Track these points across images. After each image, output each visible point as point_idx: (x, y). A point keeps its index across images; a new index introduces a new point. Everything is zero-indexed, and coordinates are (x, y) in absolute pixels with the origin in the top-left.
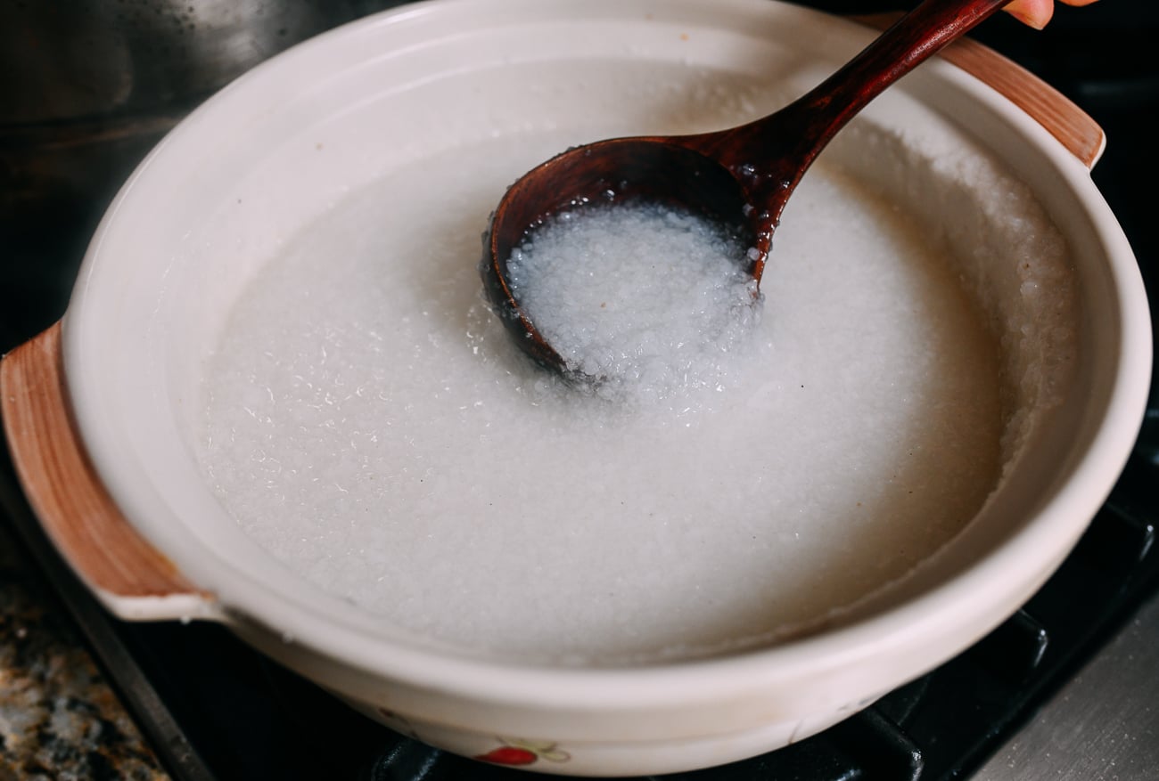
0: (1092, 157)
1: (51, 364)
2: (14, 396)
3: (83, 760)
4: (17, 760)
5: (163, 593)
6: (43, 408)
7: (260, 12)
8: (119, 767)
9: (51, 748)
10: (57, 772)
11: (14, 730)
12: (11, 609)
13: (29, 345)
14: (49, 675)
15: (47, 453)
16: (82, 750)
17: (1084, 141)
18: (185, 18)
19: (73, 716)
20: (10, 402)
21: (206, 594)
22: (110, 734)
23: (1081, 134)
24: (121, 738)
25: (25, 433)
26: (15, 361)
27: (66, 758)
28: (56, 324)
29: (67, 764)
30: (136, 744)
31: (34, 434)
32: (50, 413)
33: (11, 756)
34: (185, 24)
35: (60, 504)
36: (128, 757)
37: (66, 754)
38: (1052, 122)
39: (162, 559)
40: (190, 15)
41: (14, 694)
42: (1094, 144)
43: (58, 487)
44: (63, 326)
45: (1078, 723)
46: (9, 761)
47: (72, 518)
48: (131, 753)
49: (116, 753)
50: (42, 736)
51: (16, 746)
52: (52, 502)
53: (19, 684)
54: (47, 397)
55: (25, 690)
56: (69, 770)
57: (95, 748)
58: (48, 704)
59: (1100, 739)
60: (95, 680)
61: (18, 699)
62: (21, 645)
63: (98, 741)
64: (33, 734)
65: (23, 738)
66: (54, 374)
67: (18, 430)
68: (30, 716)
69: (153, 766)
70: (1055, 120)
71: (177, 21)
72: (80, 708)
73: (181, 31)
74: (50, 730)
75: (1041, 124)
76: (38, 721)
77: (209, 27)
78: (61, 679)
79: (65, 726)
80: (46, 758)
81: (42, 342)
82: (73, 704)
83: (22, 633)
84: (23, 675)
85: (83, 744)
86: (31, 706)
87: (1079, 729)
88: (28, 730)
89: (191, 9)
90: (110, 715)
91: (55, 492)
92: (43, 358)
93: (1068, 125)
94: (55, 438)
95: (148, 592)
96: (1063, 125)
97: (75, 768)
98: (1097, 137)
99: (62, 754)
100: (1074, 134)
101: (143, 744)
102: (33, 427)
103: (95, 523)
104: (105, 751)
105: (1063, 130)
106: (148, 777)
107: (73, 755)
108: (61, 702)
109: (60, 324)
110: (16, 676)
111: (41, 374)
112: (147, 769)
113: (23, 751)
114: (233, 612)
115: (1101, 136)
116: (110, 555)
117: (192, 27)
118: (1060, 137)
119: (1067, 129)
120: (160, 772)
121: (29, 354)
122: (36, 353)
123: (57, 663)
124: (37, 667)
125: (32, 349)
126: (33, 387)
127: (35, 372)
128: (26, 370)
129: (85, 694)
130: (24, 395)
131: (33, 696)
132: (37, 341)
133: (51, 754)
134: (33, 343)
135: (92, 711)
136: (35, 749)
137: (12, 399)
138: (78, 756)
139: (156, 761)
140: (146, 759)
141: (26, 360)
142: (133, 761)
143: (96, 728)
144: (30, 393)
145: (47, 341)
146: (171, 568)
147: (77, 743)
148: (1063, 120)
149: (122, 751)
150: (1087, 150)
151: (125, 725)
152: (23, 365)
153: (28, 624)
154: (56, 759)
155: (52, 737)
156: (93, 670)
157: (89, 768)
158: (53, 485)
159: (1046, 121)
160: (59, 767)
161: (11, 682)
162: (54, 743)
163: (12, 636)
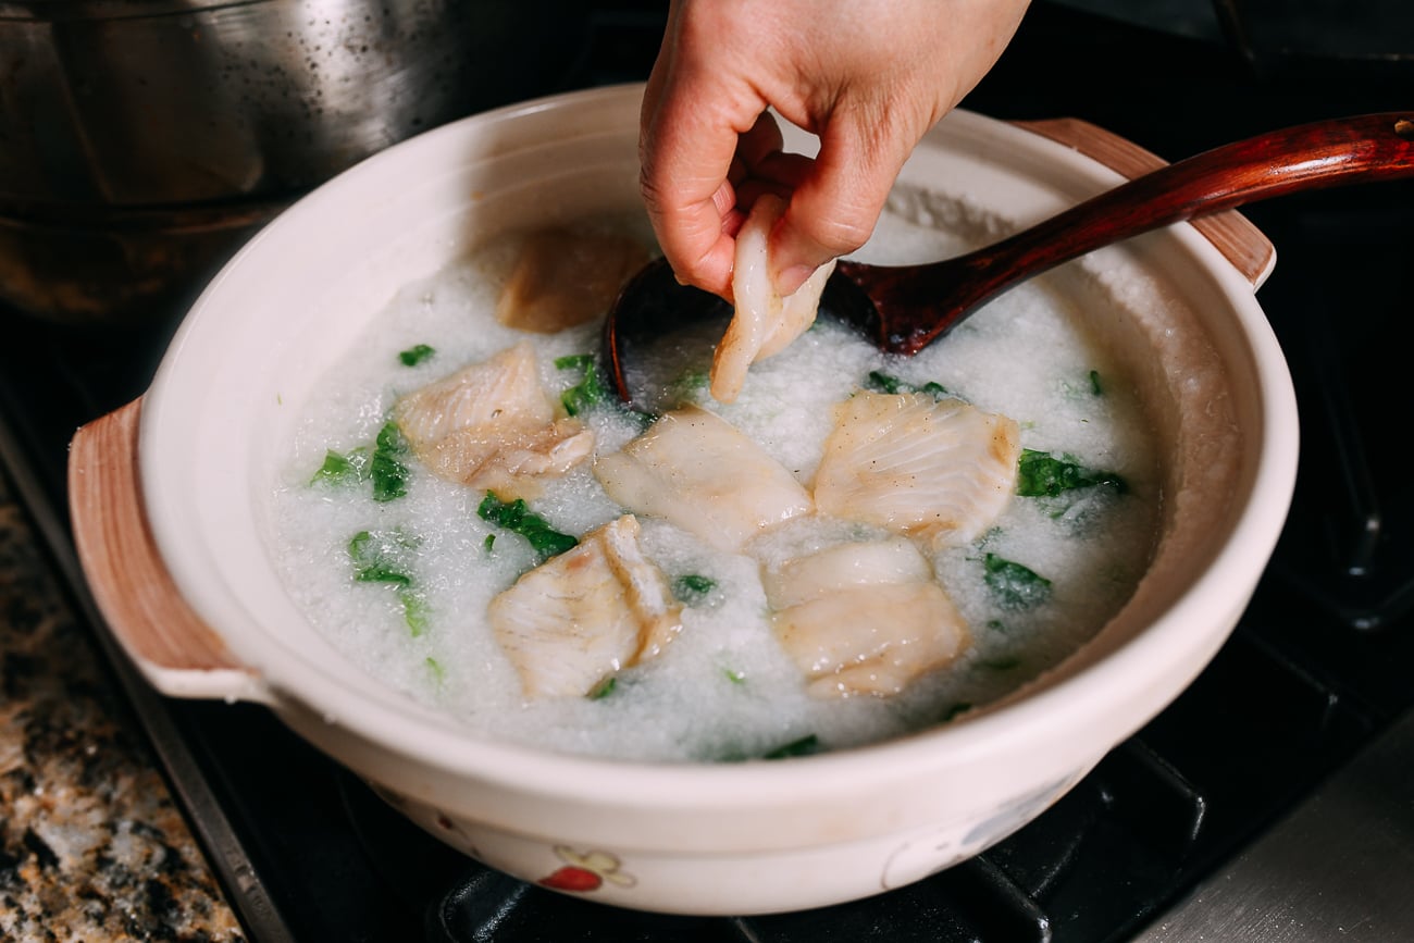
0: (1257, 273)
1: (126, 438)
2: (83, 468)
3: (141, 887)
4: (71, 884)
5: (207, 668)
6: (112, 481)
7: (393, 99)
8: (178, 897)
9: (108, 873)
10: (113, 898)
11: (71, 852)
12: (84, 725)
13: (106, 419)
14: (116, 796)
15: (110, 525)
16: (141, 877)
17: (1251, 257)
18: (313, 101)
19: (136, 840)
20: (78, 473)
21: (252, 671)
22: (174, 861)
23: (1248, 249)
24: (185, 866)
25: (89, 505)
26: (89, 434)
27: (124, 884)
28: (137, 400)
29: (123, 891)
30: (200, 874)
31: (99, 506)
32: (118, 487)
33: (65, 879)
34: (312, 108)
35: (115, 574)
36: (189, 887)
37: (124, 880)
38: (1221, 237)
39: (212, 635)
40: (319, 99)
41: (76, 813)
42: (1262, 259)
43: (116, 560)
44: (144, 401)
45: (1239, 905)
46: (62, 884)
47: (126, 592)
48: (193, 883)
49: (177, 882)
50: (101, 859)
51: (72, 869)
52: (108, 572)
53: (83, 803)
54: (117, 471)
55: (88, 810)
56: (125, 897)
57: (156, 875)
58: (111, 827)
59: (1262, 924)
60: (164, 804)
61: (80, 820)
62: (90, 763)
63: (160, 868)
64: (91, 857)
65: (81, 860)
66: (128, 449)
67: (82, 500)
68: (91, 838)
69: (216, 899)
70: (1224, 234)
71: (304, 105)
72: (144, 832)
73: (308, 115)
74: (110, 854)
75: (1207, 237)
76: (99, 844)
77: (338, 113)
78: (128, 801)
79: (127, 850)
80: (102, 883)
81: (120, 417)
82: (137, 827)
83: (92, 750)
84: (89, 794)
85: (143, 870)
86: (93, 827)
87: (1239, 912)
88: (86, 853)
89: (319, 93)
90: (175, 841)
91: (112, 565)
92: (119, 432)
93: (1237, 239)
94: (119, 511)
95: (192, 665)
96: (1231, 240)
97: (132, 895)
98: (1265, 252)
99: (119, 880)
100: (1242, 250)
101: (208, 875)
102: (98, 500)
103: (149, 597)
104: (165, 880)
105: (1230, 244)
106: (208, 909)
107: (131, 881)
108: (125, 825)
109: (140, 401)
110: (81, 795)
111: (115, 448)
112: (208, 901)
113: (79, 874)
114: (278, 691)
115: (1271, 252)
116: (159, 627)
117: (320, 111)
118: (1227, 252)
119: (1235, 244)
120: (222, 905)
121: (105, 427)
122: (112, 427)
123: (125, 783)
124: (104, 787)
125: (109, 423)
126: (105, 460)
127: (109, 445)
128: (100, 444)
129: (152, 818)
130: (94, 467)
131: (97, 817)
132: (115, 415)
133: (108, 879)
134: (111, 417)
135: (157, 836)
136: (91, 874)
137: (82, 471)
138: (136, 883)
139: (219, 893)
140: (209, 891)
141: (101, 434)
142: (194, 892)
143: (159, 854)
144: (101, 467)
145: (126, 416)
146: (220, 644)
147: (137, 869)
148: (1231, 234)
149: (184, 880)
150: (1254, 265)
151: (190, 852)
152: (98, 438)
153: (101, 741)
154: (113, 885)
155: (111, 861)
156: (163, 793)
157: (146, 896)
158: (111, 555)
159: (1213, 234)
160: (114, 893)
161: (74, 801)
162: (112, 868)
163: (81, 753)
